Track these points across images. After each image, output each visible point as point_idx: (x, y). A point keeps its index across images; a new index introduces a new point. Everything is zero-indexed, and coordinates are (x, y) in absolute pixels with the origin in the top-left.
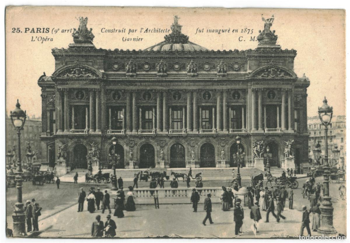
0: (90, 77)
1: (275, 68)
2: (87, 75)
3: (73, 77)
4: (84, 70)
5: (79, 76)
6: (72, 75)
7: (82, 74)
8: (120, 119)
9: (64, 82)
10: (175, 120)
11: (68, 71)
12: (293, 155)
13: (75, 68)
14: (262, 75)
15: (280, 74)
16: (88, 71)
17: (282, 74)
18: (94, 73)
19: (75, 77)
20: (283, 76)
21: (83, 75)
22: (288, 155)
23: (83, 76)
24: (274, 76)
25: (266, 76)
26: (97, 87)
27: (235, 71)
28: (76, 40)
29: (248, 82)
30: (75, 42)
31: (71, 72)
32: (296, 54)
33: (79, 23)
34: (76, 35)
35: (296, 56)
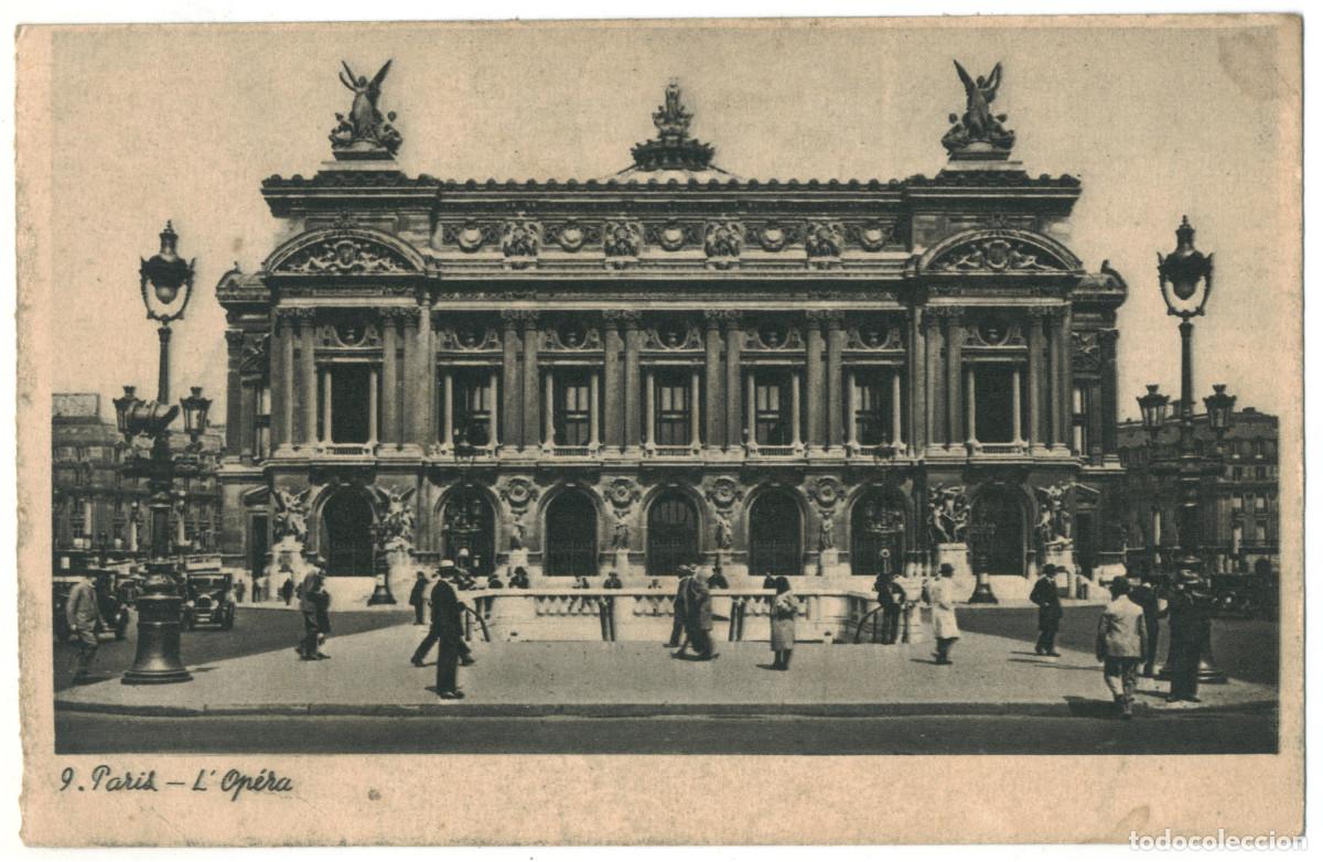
0: (385, 269)
1: (1006, 240)
2: (376, 264)
3: (333, 269)
4: (367, 246)
5: (350, 266)
6: (327, 264)
7: (361, 259)
8: (482, 411)
9: (298, 286)
10: (665, 416)
11: (318, 250)
12: (1068, 534)
13: (337, 240)
14: (962, 261)
15: (1022, 260)
16: (379, 250)
17: (1031, 260)
18: (398, 258)
19: (339, 269)
20: (1031, 267)
21: (362, 263)
22: (1049, 535)
23: (361, 268)
24: (1001, 266)
25: (975, 264)
26: (404, 302)
27: (868, 249)
28: (341, 150)
29: (912, 288)
30: (340, 157)
31: (324, 252)
32: (1078, 192)
33: (351, 95)
34: (341, 135)
35: (1076, 199)
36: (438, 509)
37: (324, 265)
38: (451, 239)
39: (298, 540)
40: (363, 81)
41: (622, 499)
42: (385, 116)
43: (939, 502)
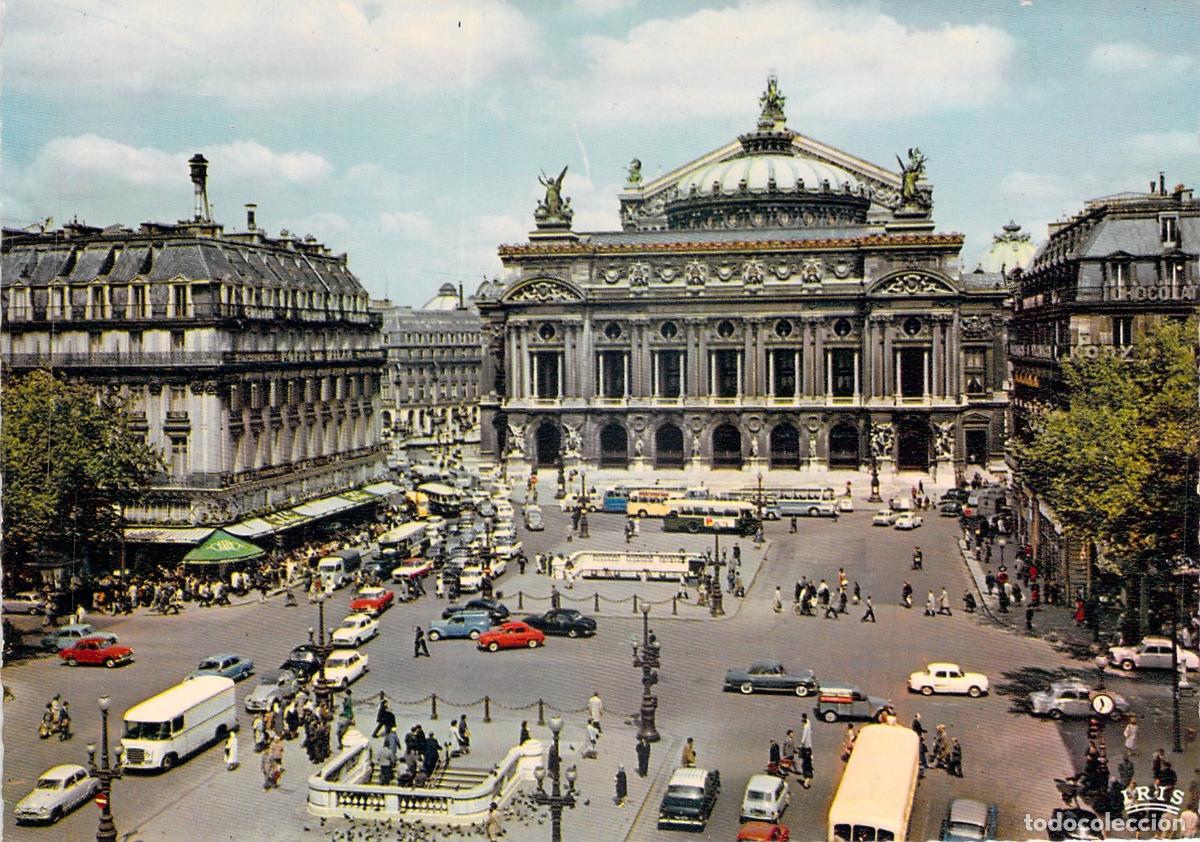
0: (564, 299)
1: (917, 273)
2: (560, 296)
3: (537, 299)
4: (555, 285)
5: (545, 298)
6: (534, 295)
7: (551, 293)
9: (521, 308)
11: (529, 289)
12: (951, 452)
13: (538, 283)
14: (892, 287)
15: (927, 287)
17: (932, 286)
18: (571, 292)
19: (540, 300)
20: (933, 291)
21: (552, 296)
22: (940, 453)
23: (551, 299)
24: (915, 290)
25: (898, 290)
26: (577, 317)
27: (838, 278)
28: (541, 223)
29: (863, 303)
30: (540, 226)
31: (532, 289)
32: (962, 243)
33: (546, 189)
34: (541, 212)
35: (960, 248)
36: (595, 434)
37: (530, 297)
38: (601, 276)
39: (521, 452)
40: (551, 182)
41: (696, 429)
42: (564, 201)
43: (876, 433)
